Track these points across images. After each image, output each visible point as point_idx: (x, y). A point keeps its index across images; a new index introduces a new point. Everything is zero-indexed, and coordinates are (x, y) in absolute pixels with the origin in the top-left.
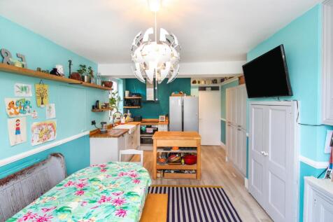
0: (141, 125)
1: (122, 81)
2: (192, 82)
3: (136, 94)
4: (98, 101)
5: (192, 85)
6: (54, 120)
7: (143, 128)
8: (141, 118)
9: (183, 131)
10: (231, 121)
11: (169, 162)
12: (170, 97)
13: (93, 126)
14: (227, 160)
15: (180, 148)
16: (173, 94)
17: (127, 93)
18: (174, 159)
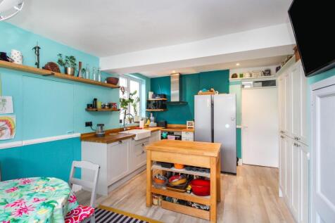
0: (162, 131)
1: (144, 81)
2: (230, 76)
3: (160, 95)
4: (95, 100)
5: (230, 79)
6: (10, 116)
7: (164, 135)
8: (166, 123)
9: (213, 141)
10: (285, 130)
11: (168, 185)
12: (196, 96)
13: (89, 127)
14: (281, 194)
15: (185, 167)
16: (200, 91)
17: (151, 94)
18: (176, 182)
